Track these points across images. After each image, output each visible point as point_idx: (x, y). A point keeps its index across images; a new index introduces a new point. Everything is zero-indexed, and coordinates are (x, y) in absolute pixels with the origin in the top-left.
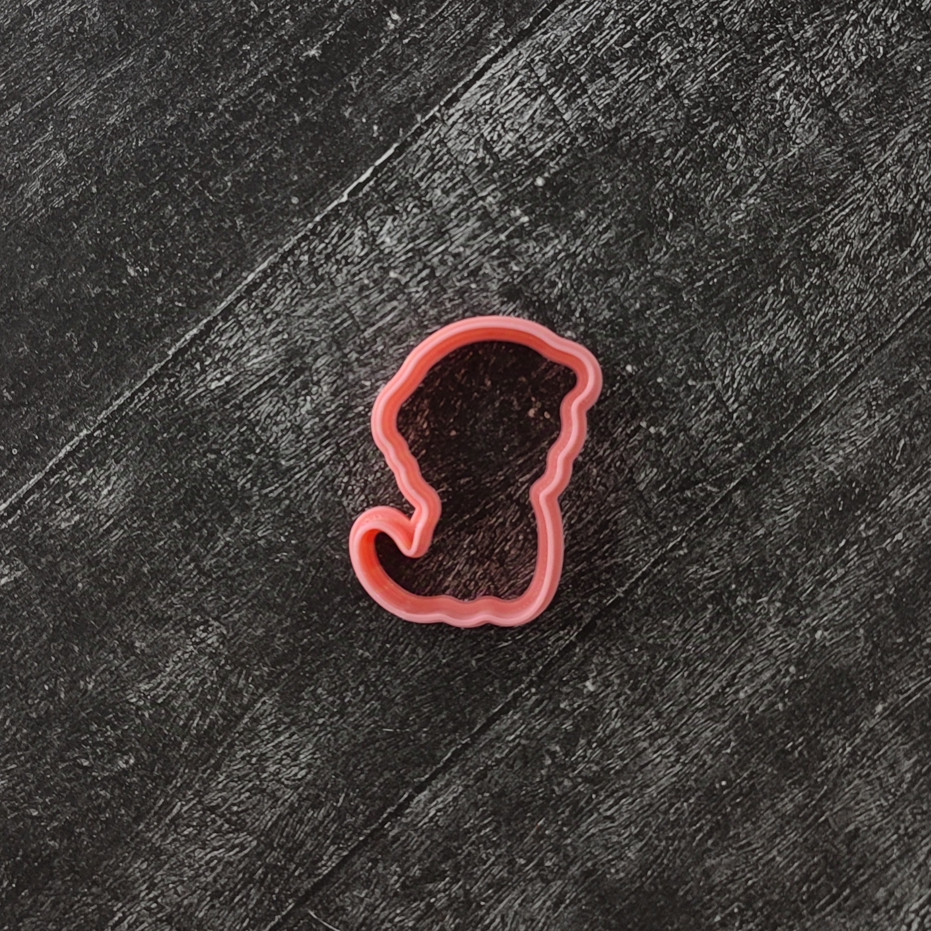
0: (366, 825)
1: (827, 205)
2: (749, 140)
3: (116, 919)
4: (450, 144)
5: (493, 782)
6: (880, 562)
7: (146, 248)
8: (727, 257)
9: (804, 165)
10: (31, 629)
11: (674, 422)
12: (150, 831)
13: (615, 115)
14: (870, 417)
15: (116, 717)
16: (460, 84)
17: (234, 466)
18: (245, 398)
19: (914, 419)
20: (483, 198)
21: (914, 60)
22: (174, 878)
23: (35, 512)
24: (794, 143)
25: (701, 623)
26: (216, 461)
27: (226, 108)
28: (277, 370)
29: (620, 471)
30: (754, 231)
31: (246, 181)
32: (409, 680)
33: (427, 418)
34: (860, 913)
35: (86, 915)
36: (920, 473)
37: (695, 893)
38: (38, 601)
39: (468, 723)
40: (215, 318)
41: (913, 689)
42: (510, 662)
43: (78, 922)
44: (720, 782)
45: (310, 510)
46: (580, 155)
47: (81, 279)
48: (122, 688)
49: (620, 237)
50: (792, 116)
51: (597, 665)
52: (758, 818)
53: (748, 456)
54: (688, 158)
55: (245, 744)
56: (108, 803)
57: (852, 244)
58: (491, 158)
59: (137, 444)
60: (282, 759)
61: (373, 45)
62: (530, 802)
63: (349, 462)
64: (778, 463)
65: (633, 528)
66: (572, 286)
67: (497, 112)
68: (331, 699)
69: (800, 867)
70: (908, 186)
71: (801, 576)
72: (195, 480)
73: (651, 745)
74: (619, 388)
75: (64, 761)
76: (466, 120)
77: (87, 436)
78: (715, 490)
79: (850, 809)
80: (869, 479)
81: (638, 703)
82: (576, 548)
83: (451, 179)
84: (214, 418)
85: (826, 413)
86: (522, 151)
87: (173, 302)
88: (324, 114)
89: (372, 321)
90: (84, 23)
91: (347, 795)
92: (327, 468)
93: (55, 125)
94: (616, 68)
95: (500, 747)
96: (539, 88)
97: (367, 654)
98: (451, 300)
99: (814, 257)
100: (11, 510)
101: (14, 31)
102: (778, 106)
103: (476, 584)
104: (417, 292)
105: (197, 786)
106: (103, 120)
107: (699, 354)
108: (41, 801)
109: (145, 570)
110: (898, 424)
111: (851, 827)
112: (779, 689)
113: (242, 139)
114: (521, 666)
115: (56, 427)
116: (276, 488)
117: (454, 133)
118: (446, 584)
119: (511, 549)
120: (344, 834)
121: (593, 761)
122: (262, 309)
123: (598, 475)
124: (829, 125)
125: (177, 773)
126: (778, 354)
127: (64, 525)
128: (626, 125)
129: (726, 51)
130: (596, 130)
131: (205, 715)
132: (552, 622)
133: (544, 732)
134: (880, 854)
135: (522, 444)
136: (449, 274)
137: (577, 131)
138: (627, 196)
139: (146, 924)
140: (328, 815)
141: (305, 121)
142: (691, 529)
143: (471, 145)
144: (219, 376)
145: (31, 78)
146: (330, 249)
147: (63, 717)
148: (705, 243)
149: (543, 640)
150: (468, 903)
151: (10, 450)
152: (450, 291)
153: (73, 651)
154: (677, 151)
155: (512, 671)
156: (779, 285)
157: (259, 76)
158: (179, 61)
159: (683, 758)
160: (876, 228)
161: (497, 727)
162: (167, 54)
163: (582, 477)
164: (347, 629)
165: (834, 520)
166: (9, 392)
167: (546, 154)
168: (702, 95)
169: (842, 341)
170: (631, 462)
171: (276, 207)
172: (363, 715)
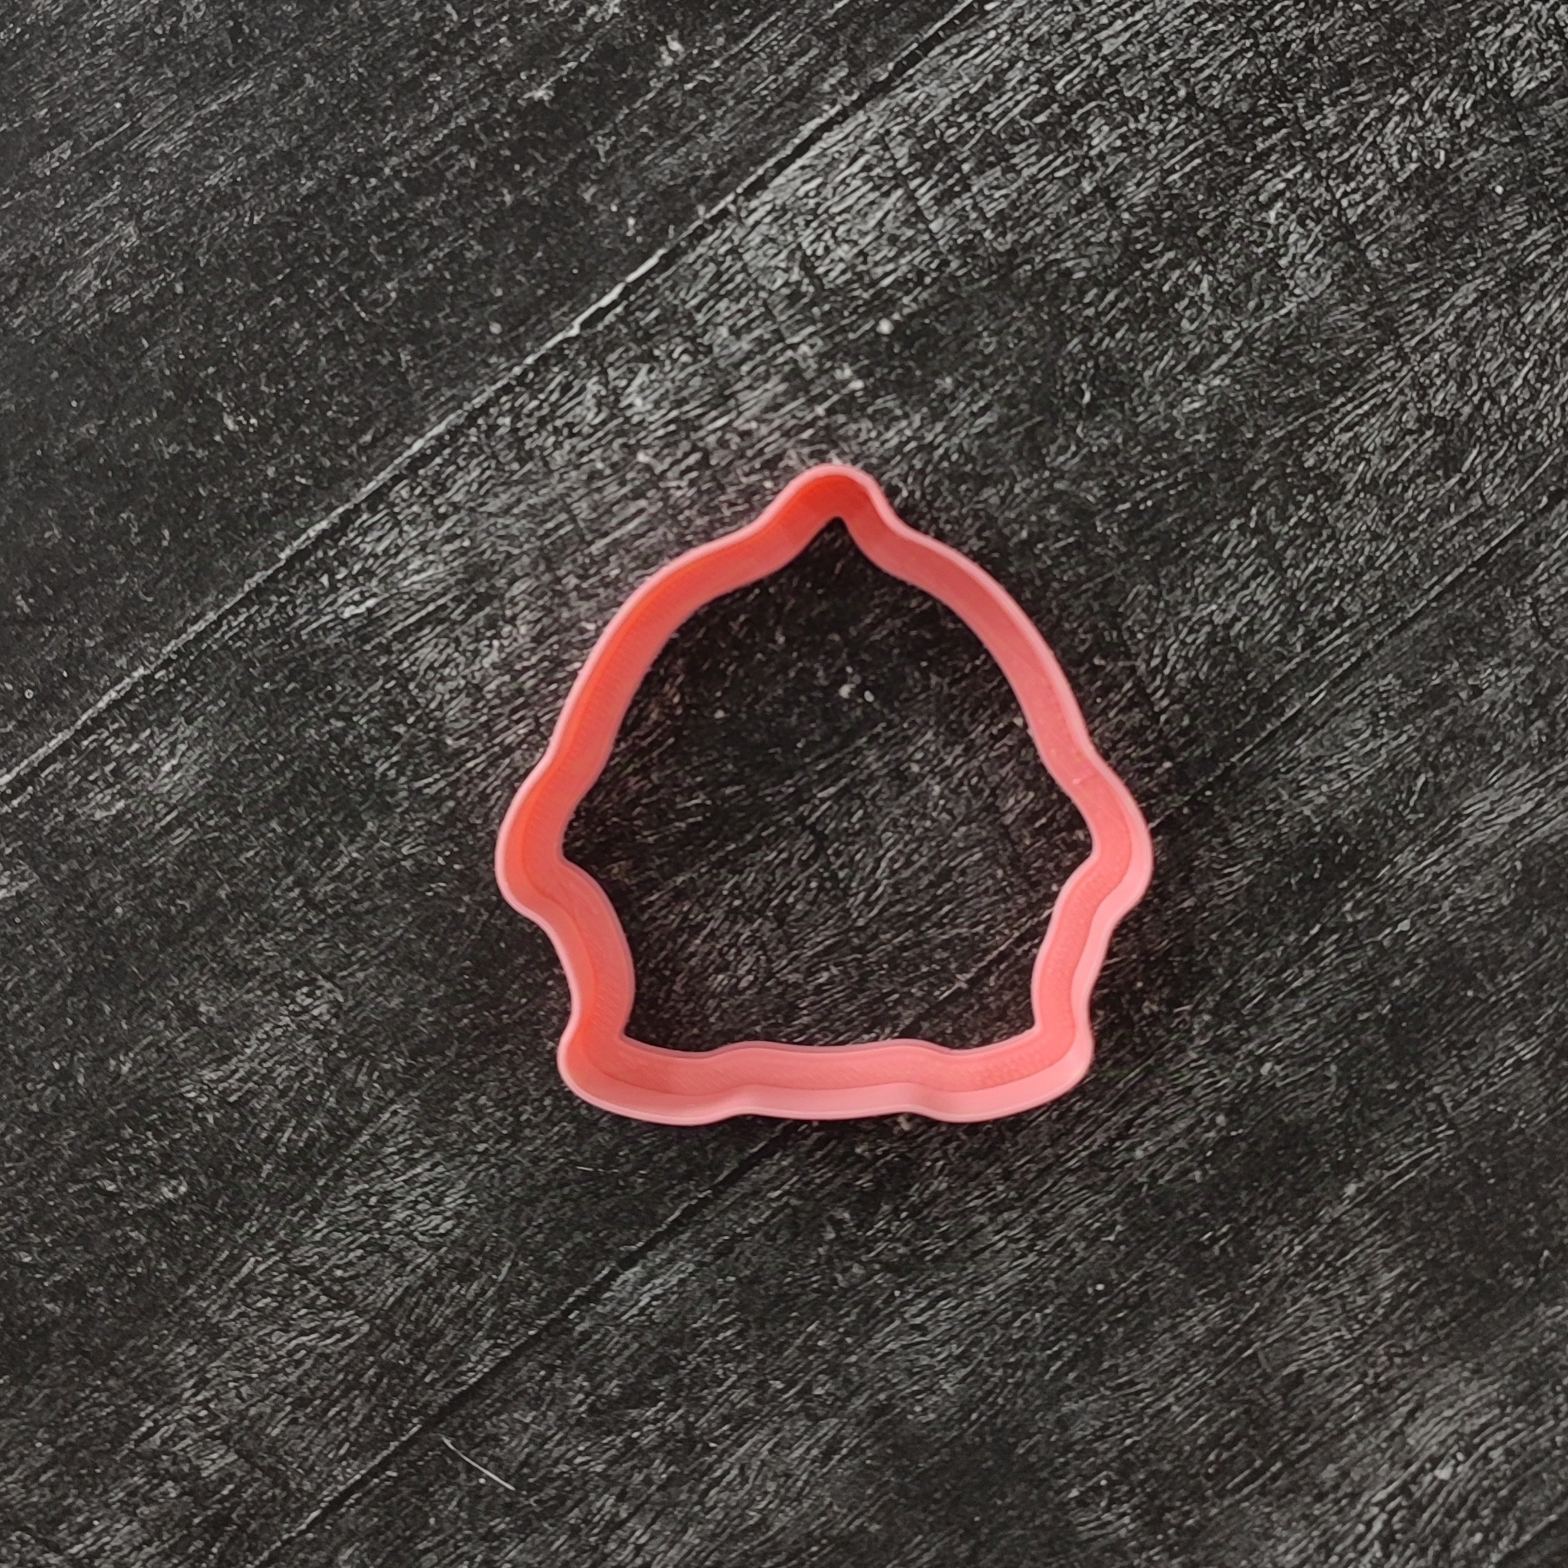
0: (541, 1310)
1: (1335, 396)
2: (1221, 284)
3: (143, 1429)
4: (747, 257)
5: (742, 1260)
6: (1372, 962)
7: (254, 388)
8: (1172, 468)
9: (1303, 331)
10: (39, 973)
12: (204, 1298)
13: (1012, 228)
14: (1375, 735)
15: (163, 1118)
16: (771, 162)
17: (372, 741)
18: (396, 637)
19: (1443, 744)
20: (794, 347)
21: (1492, 176)
22: (237, 1374)
23: (55, 792)
24: (1292, 294)
26: (345, 732)
27: (397, 173)
28: (450, 596)
29: (977, 792)
30: (1217, 429)
31: (420, 292)
33: (680, 688)
34: (1294, 1500)
35: (97, 1420)
36: (1446, 828)
37: (1042, 1453)
38: (51, 931)
39: (710, 1167)
40: (357, 506)
41: (1406, 1163)
43: (84, 1428)
44: (1094, 1285)
45: (487, 819)
46: (952, 290)
47: (152, 429)
48: (175, 1074)
49: (1005, 424)
50: (1292, 250)
52: (1148, 1345)
53: (1179, 784)
54: (1121, 305)
55: (361, 1175)
56: (142, 1250)
57: (1368, 461)
58: (811, 283)
59: (220, 695)
60: (416, 1202)
61: (636, 89)
62: (797, 1296)
64: (1225, 796)
65: (990, 882)
66: (923, 496)
67: (826, 211)
68: (499, 1114)
69: (1207, 1423)
70: (1465, 375)
71: (1246, 976)
72: (310, 759)
73: (992, 1220)
75: (77, 1182)
76: (776, 220)
77: (144, 677)
79: (1292, 1340)
80: (1366, 832)
81: (978, 1155)
82: (898, 907)
83: (745, 312)
84: (345, 663)
85: (1306, 725)
86: (860, 276)
87: (292, 475)
88: (552, 194)
89: (604, 528)
90: (179, 20)
91: (515, 1264)
92: (517, 755)
93: (123, 180)
94: (1020, 153)
95: (757, 1208)
96: (894, 177)
98: (731, 504)
99: (1308, 478)
100: (18, 786)
101: (68, 25)
102: (1270, 233)
103: (739, 953)
104: (679, 488)
105: (282, 1233)
106: (200, 178)
107: (1115, 618)
108: (37, 1240)
109: (222, 894)
110: (1417, 750)
111: (1292, 1368)
112: (1196, 1147)
113: (418, 224)
115: (96, 659)
116: (436, 781)
117: (755, 239)
118: (692, 949)
119: (796, 901)
120: (506, 1323)
121: (899, 1240)
122: (433, 497)
123: (941, 796)
124: (1349, 269)
125: (252, 1212)
126: (1238, 626)
127: (99, 815)
128: (1028, 247)
129: (1195, 140)
130: (980, 252)
131: (301, 1126)
133: (828, 1188)
134: (1333, 1412)
135: (826, 738)
136: (730, 463)
137: (950, 251)
138: (1021, 359)
139: (188, 1441)
140: (483, 1292)
143: (781, 261)
144: (357, 598)
145: (90, 102)
146: (545, 411)
147: (81, 1114)
148: (1138, 443)
150: (690, 1443)
151: (22, 691)
152: (730, 490)
153: (101, 1011)
154: (1105, 293)
156: (1249, 518)
157: (453, 125)
158: (326, 92)
159: (1040, 1244)
160: (1408, 439)
161: (755, 1176)
162: (309, 79)
163: (917, 798)
164: (531, 1007)
165: (1306, 892)
166: (25, 599)
167: (897, 284)
168: (1151, 207)
169: (1341, 614)
170: (994, 779)
171: (465, 336)
172: (548, 1143)
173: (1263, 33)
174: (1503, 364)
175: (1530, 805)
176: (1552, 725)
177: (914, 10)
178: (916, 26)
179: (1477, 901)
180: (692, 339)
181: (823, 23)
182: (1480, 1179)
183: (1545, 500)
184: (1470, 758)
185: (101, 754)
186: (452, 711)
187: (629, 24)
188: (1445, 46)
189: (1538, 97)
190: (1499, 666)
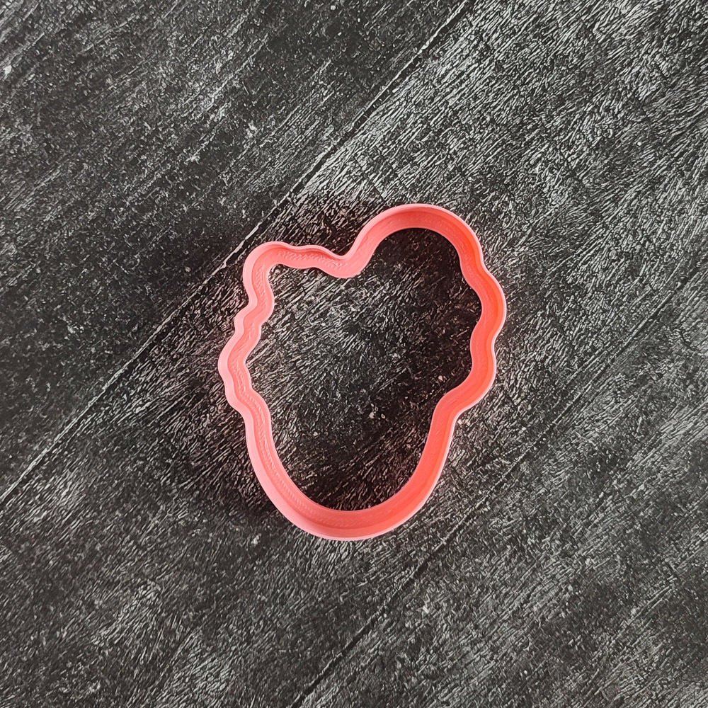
1: (577, 249)
2: (518, 205)
4: (299, 221)
5: (361, 683)
6: (629, 507)
7: (80, 313)
8: (507, 292)
9: (558, 221)
10: (18, 596)
11: (476, 415)
13: (419, 192)
14: (616, 402)
15: (84, 655)
16: (304, 176)
17: (157, 468)
18: (162, 418)
19: (648, 402)
21: (636, 137)
23: (14, 511)
24: (551, 205)
25: (503, 559)
26: (144, 466)
27: (132, 204)
28: (184, 396)
30: (525, 271)
31: (150, 258)
32: (295, 615)
33: (295, 424)
36: (654, 440)
38: (21, 576)
39: (340, 642)
40: (135, 360)
41: (657, 596)
42: (367, 597)
44: (523, 671)
45: (215, 497)
47: (34, 338)
48: (88, 634)
49: (428, 282)
50: (548, 185)
51: (430, 594)
52: (551, 696)
53: (530, 437)
54: (474, 220)
55: (180, 669)
57: (596, 277)
58: (330, 229)
59: (84, 457)
60: (207, 678)
61: (237, 150)
62: (388, 696)
63: (241, 460)
64: (552, 440)
65: (450, 494)
66: (395, 320)
67: (333, 195)
70: (635, 231)
71: (573, 520)
72: (129, 480)
73: (472, 649)
74: (434, 393)
75: (49, 690)
76: (310, 202)
77: (47, 453)
78: (508, 462)
79: (616, 684)
80: (618, 448)
81: (461, 620)
84: (140, 434)
85: (585, 402)
86: (353, 223)
87: (103, 351)
88: (205, 204)
90: (21, 146)
91: (256, 700)
92: (225, 465)
93: (6, 223)
94: (418, 156)
95: (364, 658)
96: (362, 175)
97: (264, 598)
98: (308, 336)
99: (570, 289)
102: (537, 178)
104: (283, 332)
105: (147, 701)
106: (41, 218)
109: (98, 548)
111: (618, 697)
112: (561, 602)
113: (146, 226)
114: (375, 599)
115: (25, 448)
116: (189, 483)
117: (302, 212)
118: (318, 543)
121: (431, 663)
122: (169, 352)
124: (576, 190)
125: (132, 693)
126: (547, 360)
127: (36, 520)
128: (427, 199)
129: (497, 140)
131: (149, 650)
132: (396, 566)
133: (395, 645)
135: (366, 438)
136: (305, 317)
138: (431, 249)
141: (192, 210)
142: (491, 492)
143: (315, 220)
146: (216, 305)
147: (46, 659)
149: (390, 579)
152: (306, 329)
153: (49, 610)
155: (369, 603)
156: (545, 310)
157: (155, 178)
158: (94, 171)
159: (496, 656)
160: (614, 264)
161: (360, 643)
162: (85, 165)
163: (412, 460)
164: (248, 580)
165: (594, 478)
168: (481, 173)
169: (594, 349)
171: (174, 275)
172: (263, 642)
173: (522, 85)
174: (652, 224)
175: (691, 424)
176: (697, 386)
177: (360, 97)
178: (362, 104)
179: (673, 472)
181: (320, 109)
182: (692, 599)
183: (679, 284)
184: (662, 407)
185: (32, 493)
186: (192, 449)
187: (230, 121)
188: (606, 81)
189: (652, 99)
190: (669, 363)
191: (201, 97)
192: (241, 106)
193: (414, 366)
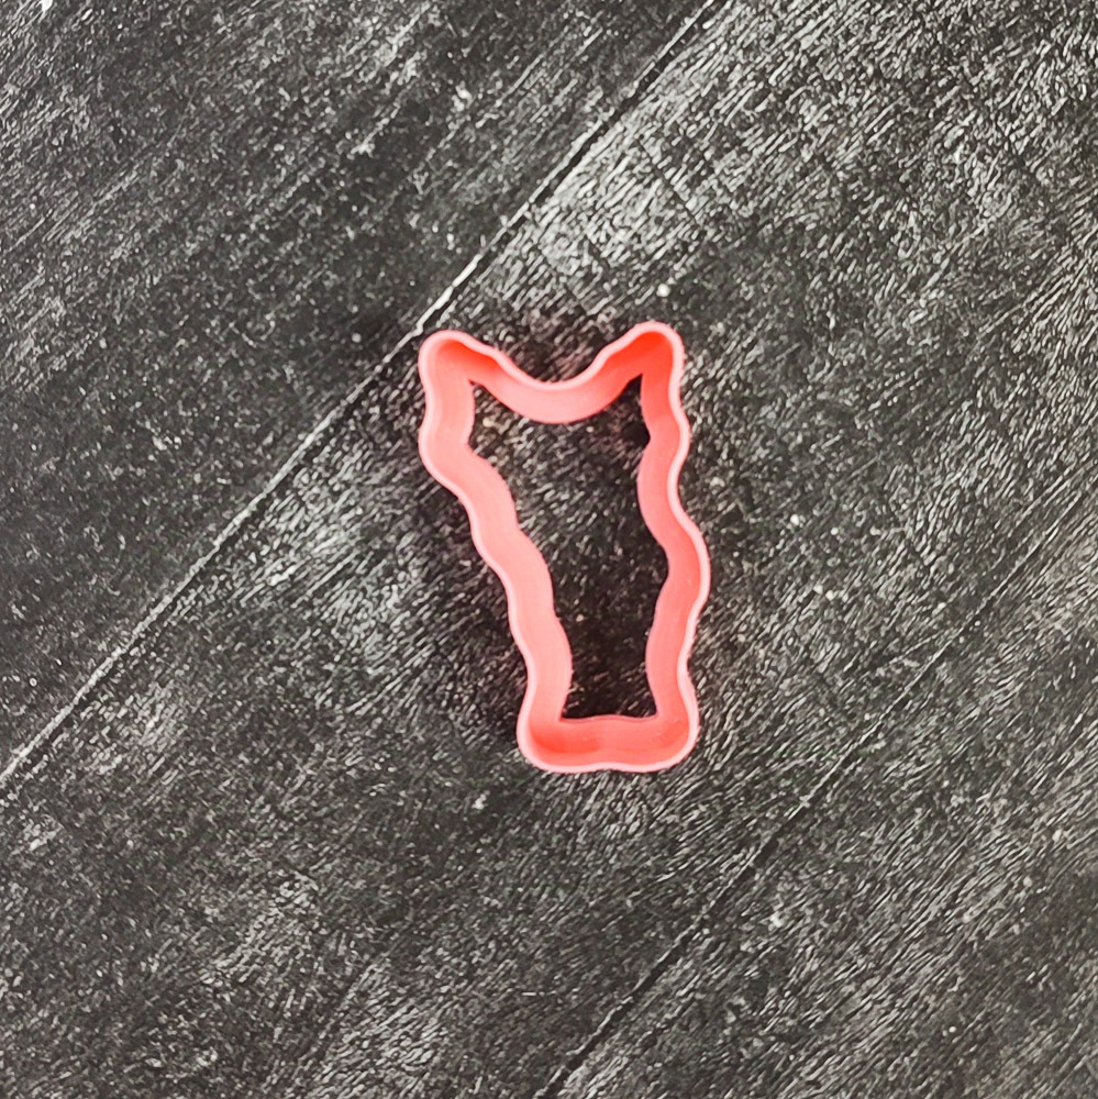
1: (1029, 293)
2: (924, 218)
4: (546, 252)
5: (665, 1049)
7: (174, 414)
8: (909, 369)
9: (996, 244)
10: (74, 902)
11: (857, 584)
13: (752, 198)
15: (190, 1003)
16: (553, 174)
17: (309, 679)
18: (315, 594)
20: (594, 317)
23: (66, 756)
24: (982, 217)
25: (909, 832)
26: (286, 676)
27: (260, 228)
28: (353, 555)
29: (794, 650)
30: (940, 332)
31: (293, 319)
32: (550, 931)
38: (79, 867)
39: (628, 978)
40: (269, 495)
42: (675, 898)
44: (947, 1028)
45: (409, 729)
46: (711, 253)
47: (98, 458)
48: (194, 966)
49: (770, 354)
50: (977, 182)
51: (783, 894)
52: (999, 1070)
53: (953, 620)
54: (848, 246)
55: (354, 1025)
57: (1064, 341)
58: (600, 265)
59: (185, 661)
60: (400, 1041)
61: (438, 132)
62: (713, 1071)
63: (452, 664)
64: (991, 624)
65: (815, 720)
66: (715, 420)
67: (602, 206)
68: (455, 961)
71: (1029, 764)
72: (262, 701)
73: (858, 988)
74: (784, 545)
75: (129, 1064)
76: (564, 219)
77: (122, 655)
78: (914, 664)
81: (838, 937)
82: (745, 751)
83: (551, 295)
84: (279, 621)
85: (1046, 558)
86: (637, 254)
87: (214, 479)
88: (385, 225)
90: (70, 132)
91: (485, 1078)
92: (425, 674)
93: (46, 264)
94: (749, 138)
95: (670, 1005)
96: (652, 171)
97: (495, 902)
98: (563, 449)
99: (1018, 362)
100: (35, 756)
102: (957, 171)
103: (624, 805)
104: (520, 442)
105: (297, 1081)
106: (106, 254)
107: (882, 496)
109: (209, 818)
112: (1012, 906)
113: (284, 264)
114: (688, 902)
115: (83, 646)
116: (364, 704)
117: (550, 236)
118: (587, 808)
121: (787, 1014)
122: (327, 480)
123: (766, 658)
124: (1024, 190)
125: (271, 1067)
126: (981, 487)
127: (103, 770)
128: (767, 210)
129: (886, 106)
130: (729, 220)
131: (300, 994)
132: (722, 846)
133: (724, 982)
137: (706, 223)
138: (775, 300)
141: (363, 238)
142: (887, 716)
143: (573, 250)
144: (280, 568)
145: (10, 207)
146: (406, 397)
147: (124, 1009)
148: (879, 353)
149: (713, 868)
151: (27, 681)
152: (561, 438)
153: (129, 925)
154: (834, 238)
155: (677, 910)
156: (976, 400)
157: (299, 183)
158: (195, 172)
159: (899, 1002)
161: (664, 980)
162: (180, 164)
163: (747, 661)
164: (468, 872)
165: (1066, 691)
166: (19, 607)
167: (667, 256)
168: (860, 164)
169: (1061, 466)
170: (806, 638)
171: (334, 348)
172: (497, 978)
177: (648, 37)
178: (651, 50)
180: (513, 323)
181: (578, 59)
185: (96, 723)
186: (369, 646)
187: (425, 82)
191: (375, 43)
192: (443, 57)
193: (748, 499)
